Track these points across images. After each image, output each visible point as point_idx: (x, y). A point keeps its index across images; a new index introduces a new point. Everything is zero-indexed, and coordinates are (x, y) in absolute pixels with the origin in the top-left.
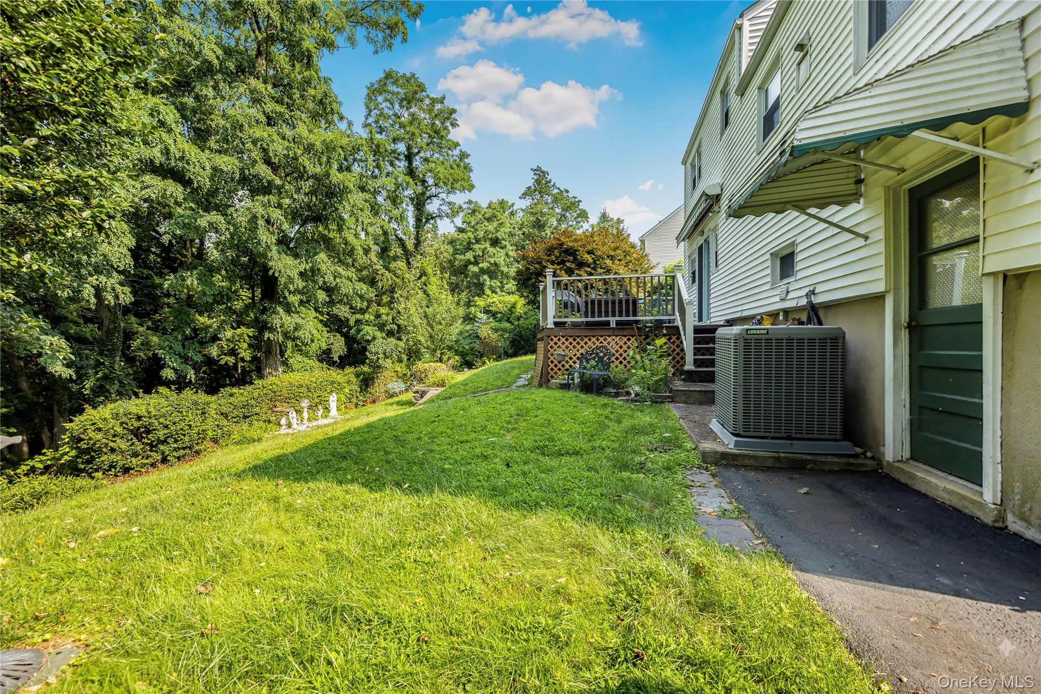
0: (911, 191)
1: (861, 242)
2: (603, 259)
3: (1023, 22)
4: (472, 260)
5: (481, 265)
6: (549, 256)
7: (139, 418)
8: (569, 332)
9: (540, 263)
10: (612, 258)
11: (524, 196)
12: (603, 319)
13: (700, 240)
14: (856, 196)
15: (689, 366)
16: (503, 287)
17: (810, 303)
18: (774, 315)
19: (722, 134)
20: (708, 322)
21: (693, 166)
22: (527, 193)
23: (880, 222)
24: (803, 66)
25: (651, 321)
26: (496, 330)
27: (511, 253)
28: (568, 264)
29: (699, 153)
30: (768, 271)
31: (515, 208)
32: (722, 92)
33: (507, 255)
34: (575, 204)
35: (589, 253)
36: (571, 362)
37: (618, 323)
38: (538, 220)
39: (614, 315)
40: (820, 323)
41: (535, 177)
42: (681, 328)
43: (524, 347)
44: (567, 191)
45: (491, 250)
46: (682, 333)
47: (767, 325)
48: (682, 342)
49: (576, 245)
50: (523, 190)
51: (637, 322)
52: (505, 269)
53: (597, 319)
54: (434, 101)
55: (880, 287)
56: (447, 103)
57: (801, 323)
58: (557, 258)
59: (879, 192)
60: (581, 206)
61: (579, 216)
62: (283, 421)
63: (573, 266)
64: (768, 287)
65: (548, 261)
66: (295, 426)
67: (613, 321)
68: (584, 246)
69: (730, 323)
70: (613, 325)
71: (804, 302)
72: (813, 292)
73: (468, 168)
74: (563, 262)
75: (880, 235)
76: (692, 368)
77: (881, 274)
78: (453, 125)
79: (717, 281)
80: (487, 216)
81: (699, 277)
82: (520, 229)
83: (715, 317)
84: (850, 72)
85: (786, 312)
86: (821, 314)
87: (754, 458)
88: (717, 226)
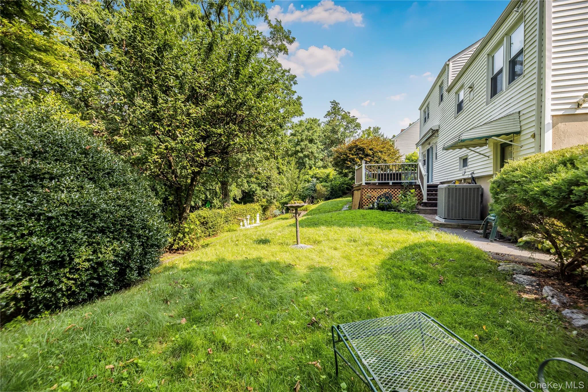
0: (501, 144)
1: (487, 158)
2: (377, 152)
3: (519, 112)
4: (300, 150)
5: (304, 153)
6: (350, 151)
7: (204, 218)
8: (372, 187)
9: (346, 155)
10: (381, 152)
11: (326, 116)
12: (387, 181)
13: (428, 147)
14: (486, 144)
15: (425, 200)
16: (315, 164)
17: (472, 176)
18: (460, 181)
19: (440, 104)
20: (432, 183)
21: (425, 112)
22: (328, 114)
23: (492, 153)
24: (471, 93)
25: (407, 183)
26: (324, 186)
27: (320, 147)
28: (360, 155)
29: (428, 107)
30: (458, 164)
31: (320, 122)
32: (440, 86)
33: (318, 147)
34: (354, 120)
35: (370, 150)
36: (372, 199)
37: (393, 183)
38: (334, 129)
39: (391, 180)
40: (476, 183)
41: (332, 106)
42: (421, 185)
43: (334, 195)
44: (349, 113)
45: (310, 145)
46: (422, 187)
47: (457, 184)
48: (421, 191)
49: (364, 146)
50: (326, 113)
51: (401, 183)
52: (317, 155)
53: (384, 181)
54: (285, 71)
55: (492, 173)
56: (291, 72)
57: (469, 183)
58: (355, 152)
59: (492, 144)
60: (358, 121)
61: (356, 126)
62: (241, 224)
63: (363, 156)
64: (458, 170)
65: (350, 154)
66: (246, 226)
67: (391, 182)
68: (368, 147)
69: (442, 183)
70: (391, 184)
71: (470, 176)
72: (473, 173)
73: (300, 104)
74: (358, 154)
75: (492, 157)
76: (427, 201)
77: (492, 169)
78: (295, 83)
79: (436, 165)
80: (308, 127)
81: (427, 162)
82: (323, 133)
83: (436, 181)
84: (485, 104)
85: (465, 179)
86: (476, 181)
87: (451, 225)
88: (437, 142)
